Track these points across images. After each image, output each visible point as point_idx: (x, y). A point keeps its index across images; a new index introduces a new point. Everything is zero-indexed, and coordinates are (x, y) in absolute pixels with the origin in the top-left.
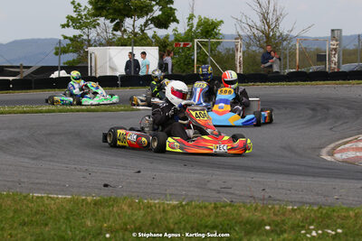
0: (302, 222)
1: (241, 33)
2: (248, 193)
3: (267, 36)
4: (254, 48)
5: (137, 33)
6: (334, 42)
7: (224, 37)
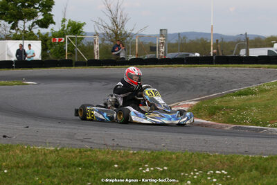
0: (140, 162)
1: (98, 32)
2: (103, 142)
3: (116, 34)
4: (107, 42)
5: (26, 31)
6: (162, 38)
7: (86, 34)
